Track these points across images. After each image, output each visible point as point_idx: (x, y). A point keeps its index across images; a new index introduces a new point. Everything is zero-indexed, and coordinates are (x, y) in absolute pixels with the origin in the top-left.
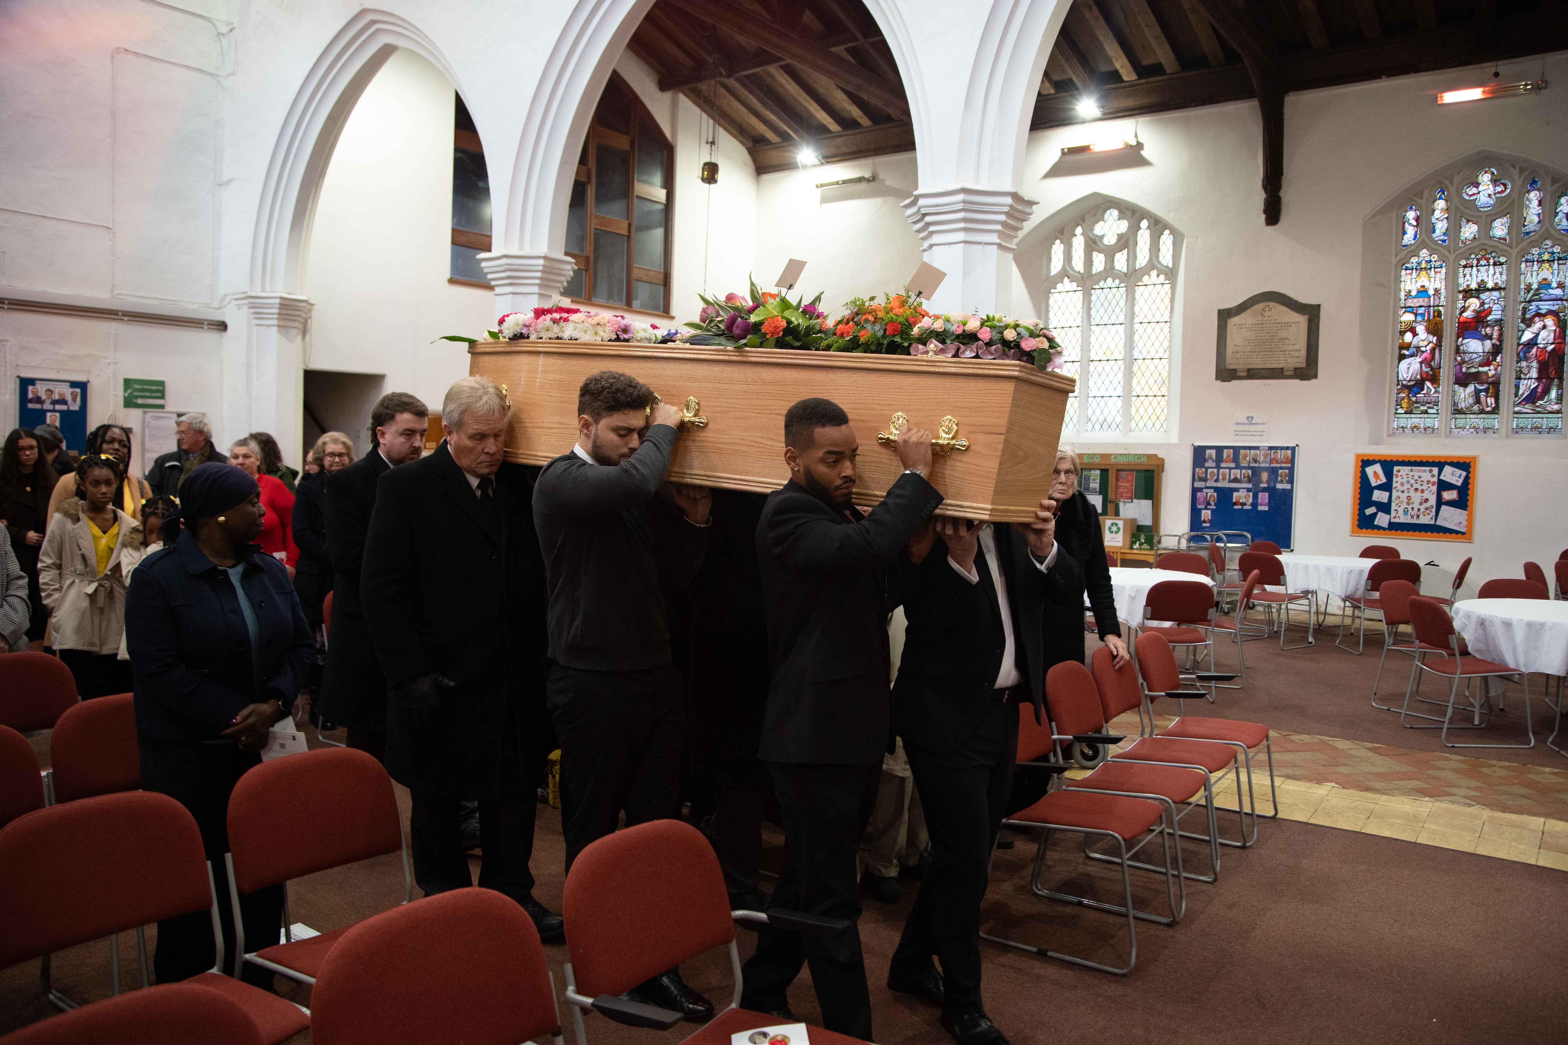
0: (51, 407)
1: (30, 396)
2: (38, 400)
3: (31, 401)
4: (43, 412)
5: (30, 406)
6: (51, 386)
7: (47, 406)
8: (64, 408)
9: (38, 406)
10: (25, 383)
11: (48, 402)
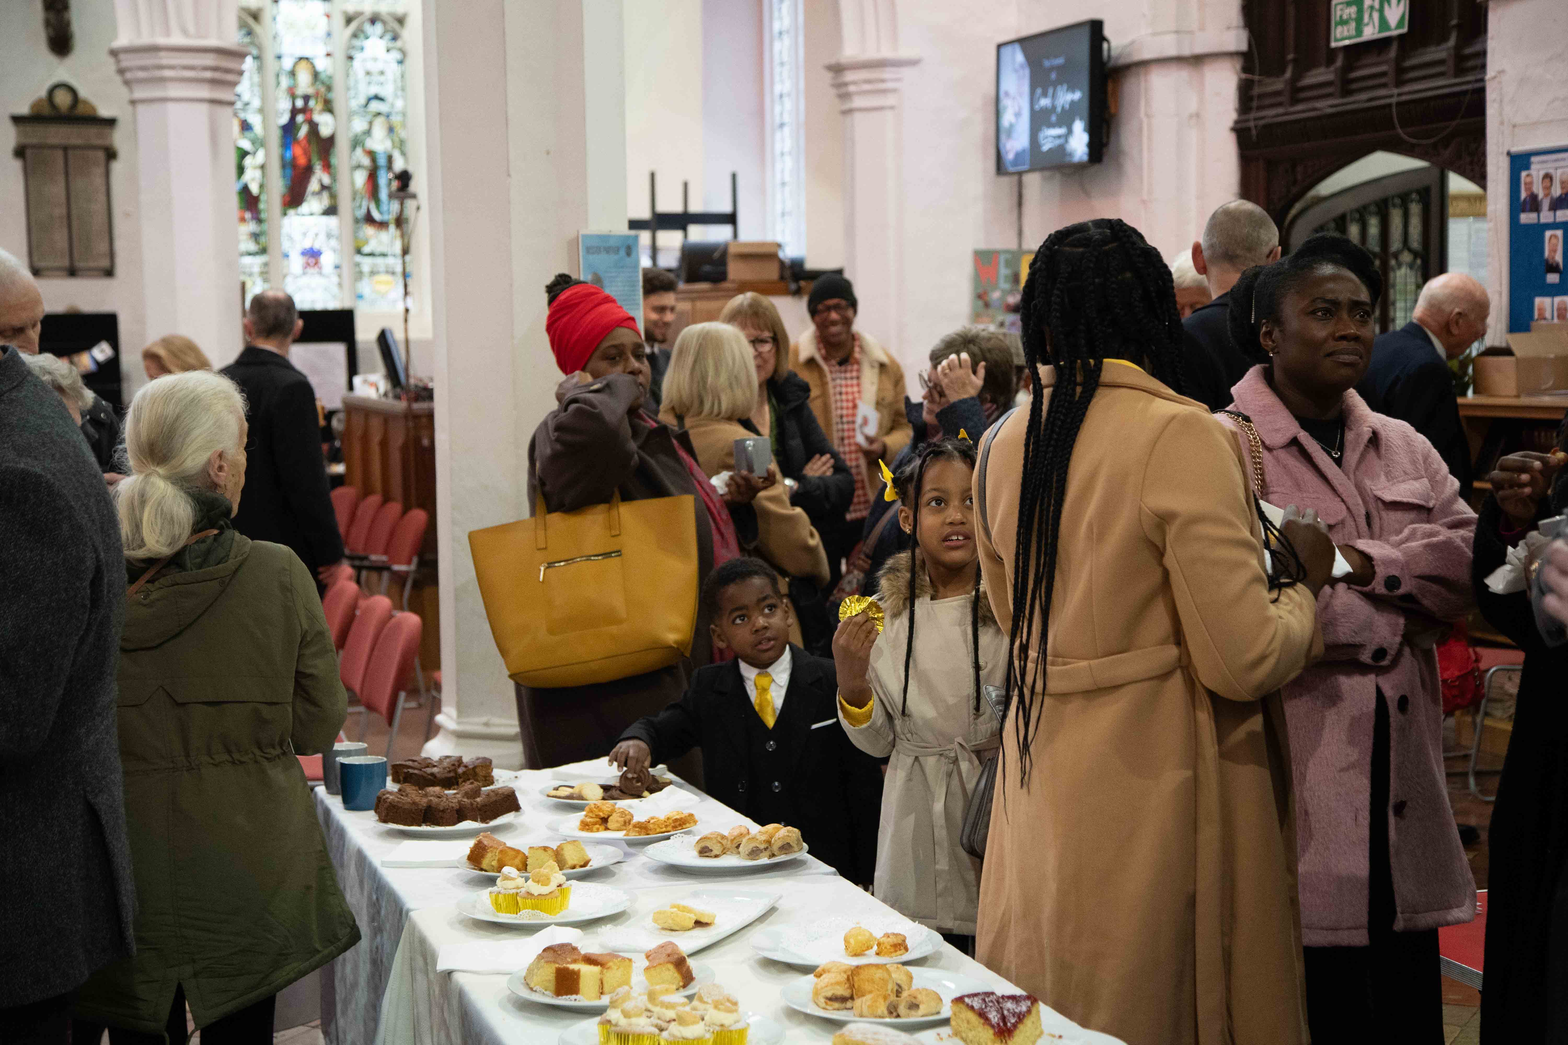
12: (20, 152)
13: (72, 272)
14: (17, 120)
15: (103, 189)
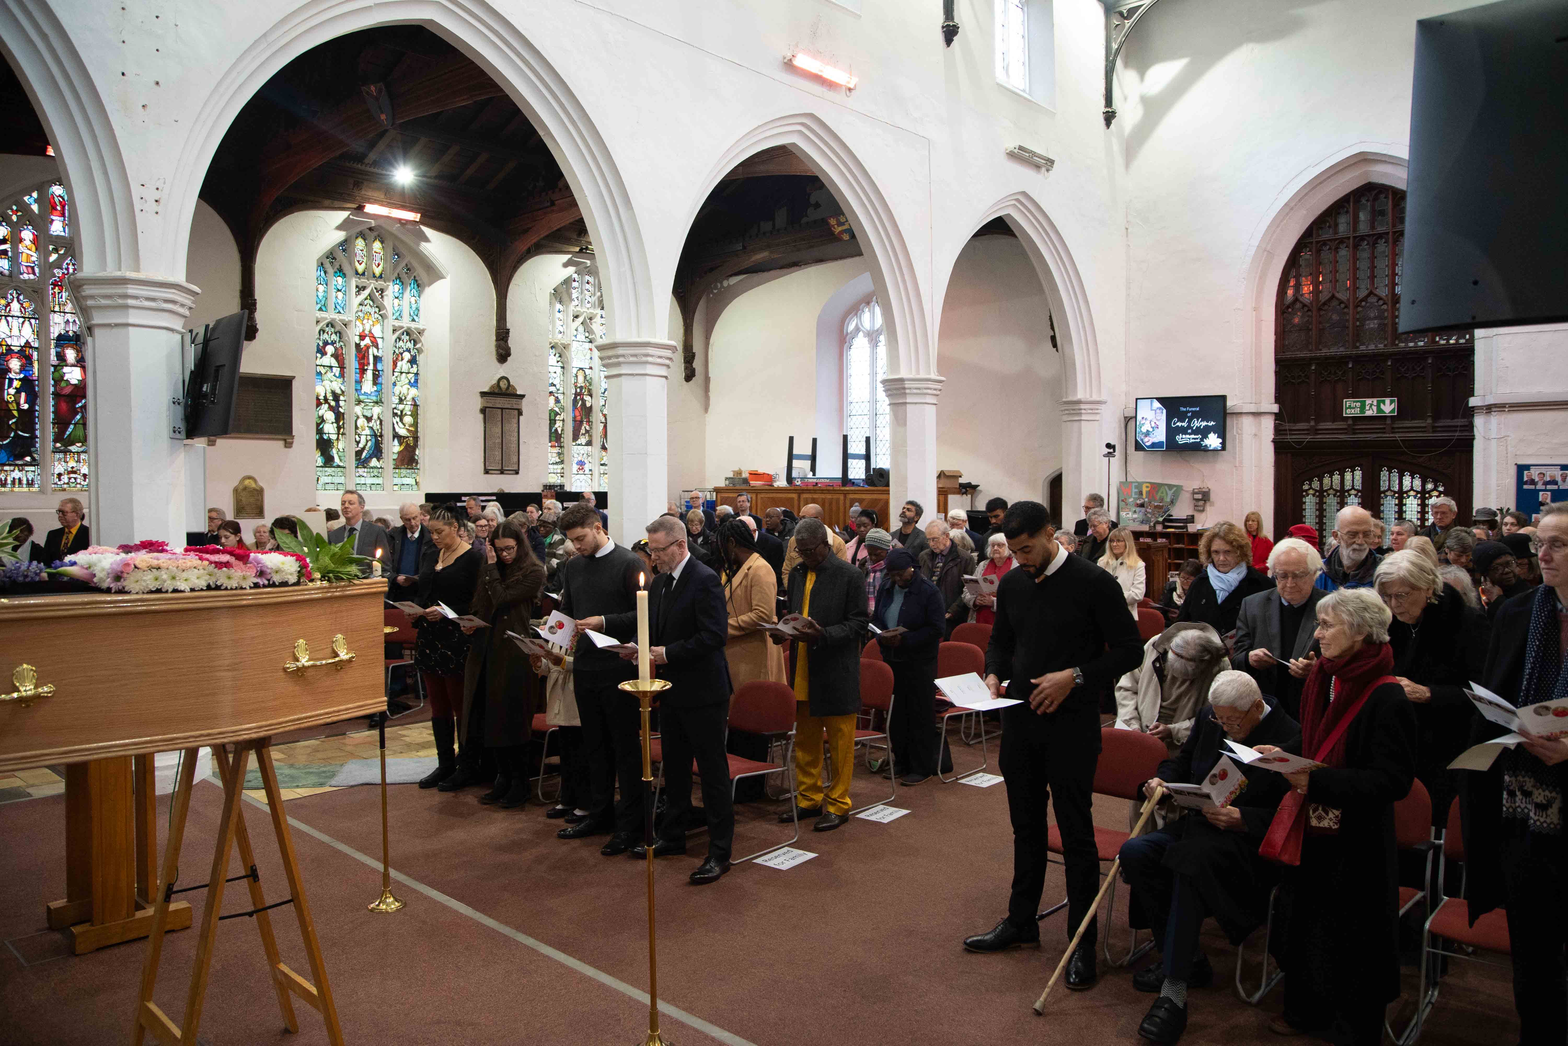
0: (1543, 487)
1: (1525, 479)
2: (1532, 482)
3: (1526, 483)
4: (1537, 492)
5: (1525, 487)
6: (1543, 470)
7: (1540, 486)
8: (1555, 487)
9: (1532, 487)
10: (1521, 469)
11: (1540, 483)
12: (483, 411)
13: (502, 472)
14: (483, 394)
15: (516, 430)
